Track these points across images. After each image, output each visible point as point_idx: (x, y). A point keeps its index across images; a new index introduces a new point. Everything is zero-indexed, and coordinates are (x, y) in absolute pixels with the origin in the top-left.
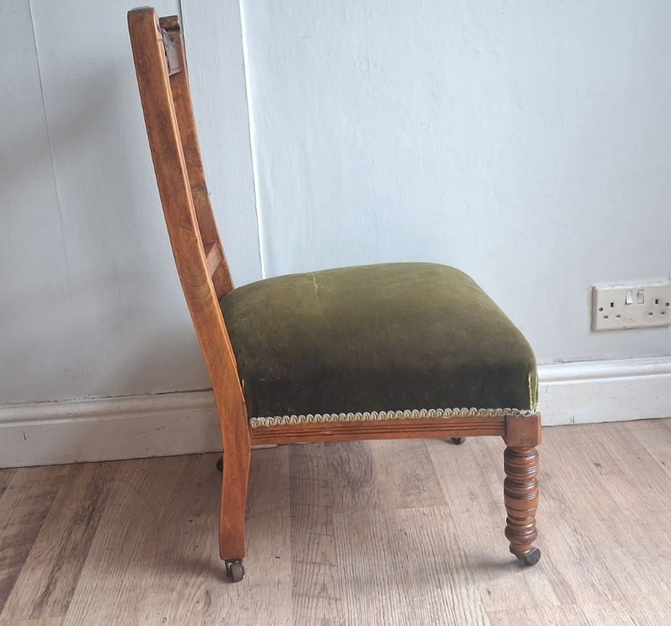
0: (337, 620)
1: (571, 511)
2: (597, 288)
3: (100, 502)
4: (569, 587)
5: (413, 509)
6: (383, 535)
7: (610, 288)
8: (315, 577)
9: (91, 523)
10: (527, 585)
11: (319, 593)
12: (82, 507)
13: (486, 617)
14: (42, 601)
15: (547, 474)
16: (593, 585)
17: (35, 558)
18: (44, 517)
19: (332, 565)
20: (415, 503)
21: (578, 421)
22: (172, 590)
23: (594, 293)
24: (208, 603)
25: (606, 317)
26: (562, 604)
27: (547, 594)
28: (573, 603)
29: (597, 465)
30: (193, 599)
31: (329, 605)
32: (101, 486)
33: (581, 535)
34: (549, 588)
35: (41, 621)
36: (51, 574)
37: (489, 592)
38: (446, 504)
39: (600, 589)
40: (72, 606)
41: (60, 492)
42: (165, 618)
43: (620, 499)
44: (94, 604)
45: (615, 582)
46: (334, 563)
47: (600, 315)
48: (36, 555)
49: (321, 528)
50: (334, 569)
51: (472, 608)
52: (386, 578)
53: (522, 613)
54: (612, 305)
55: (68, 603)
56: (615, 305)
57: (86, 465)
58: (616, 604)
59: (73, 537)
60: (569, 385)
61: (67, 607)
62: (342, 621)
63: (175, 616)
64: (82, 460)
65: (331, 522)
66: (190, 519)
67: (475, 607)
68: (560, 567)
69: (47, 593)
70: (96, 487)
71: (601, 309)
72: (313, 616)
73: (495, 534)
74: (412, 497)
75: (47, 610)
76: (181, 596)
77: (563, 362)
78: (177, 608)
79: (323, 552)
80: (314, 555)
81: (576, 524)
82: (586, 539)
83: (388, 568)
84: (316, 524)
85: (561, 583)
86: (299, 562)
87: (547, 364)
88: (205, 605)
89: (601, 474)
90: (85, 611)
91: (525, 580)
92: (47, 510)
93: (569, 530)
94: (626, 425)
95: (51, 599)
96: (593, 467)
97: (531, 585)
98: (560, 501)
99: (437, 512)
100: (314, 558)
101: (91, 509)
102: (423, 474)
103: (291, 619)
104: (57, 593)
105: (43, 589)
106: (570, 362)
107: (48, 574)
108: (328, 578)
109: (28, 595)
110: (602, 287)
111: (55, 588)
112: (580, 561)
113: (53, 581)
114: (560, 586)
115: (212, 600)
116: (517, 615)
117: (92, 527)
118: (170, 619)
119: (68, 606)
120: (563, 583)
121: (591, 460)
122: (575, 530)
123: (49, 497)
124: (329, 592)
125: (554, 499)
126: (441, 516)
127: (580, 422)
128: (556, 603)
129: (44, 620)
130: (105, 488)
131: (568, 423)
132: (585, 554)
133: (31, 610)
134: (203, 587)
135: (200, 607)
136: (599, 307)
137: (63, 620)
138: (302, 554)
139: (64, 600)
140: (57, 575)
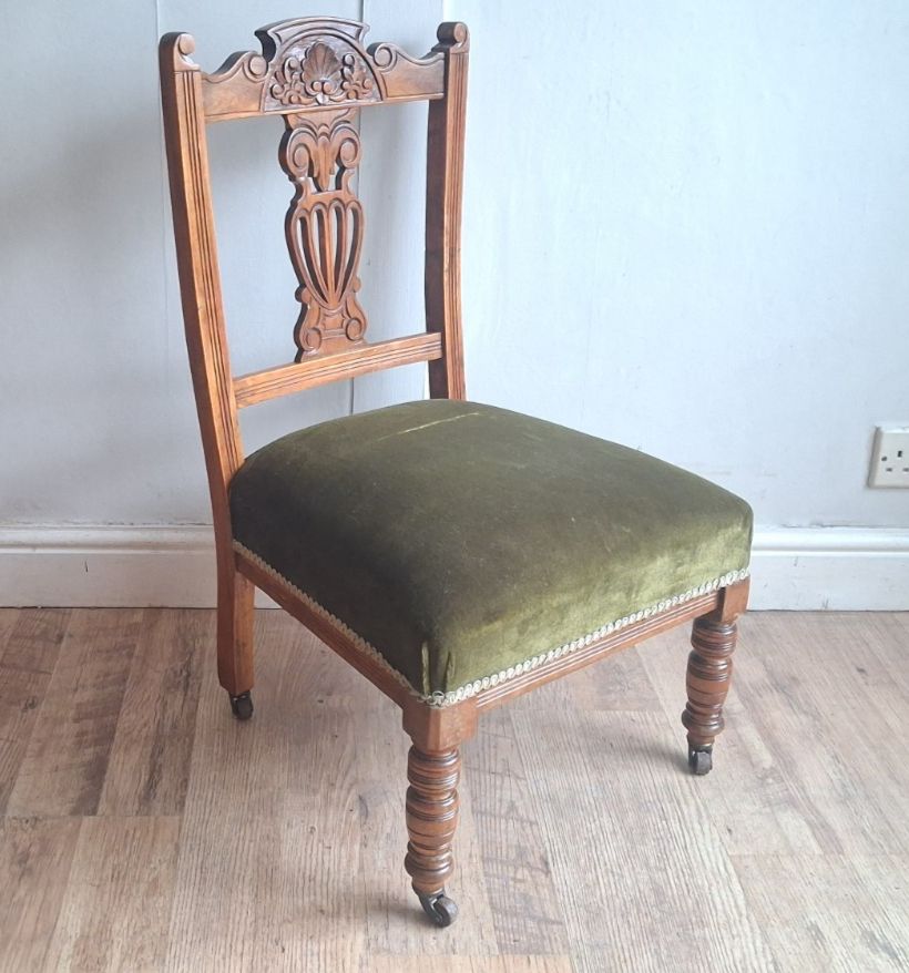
0: (536, 849)
1: (828, 731)
2: (883, 429)
3: (194, 663)
4: (834, 832)
5: (617, 712)
6: (581, 744)
7: (900, 431)
8: (498, 791)
9: (189, 693)
10: (778, 825)
11: (508, 813)
12: (172, 669)
13: (728, 862)
14: (148, 793)
15: (794, 679)
16: (864, 832)
17: (126, 735)
18: (125, 680)
19: (518, 777)
20: (618, 704)
21: (832, 607)
22: (315, 792)
23: (877, 436)
24: (365, 814)
25: (890, 470)
26: (825, 853)
27: (805, 838)
28: (839, 853)
29: (861, 671)
30: (344, 806)
31: (523, 829)
32: (191, 643)
33: (845, 765)
34: (807, 831)
35: (152, 818)
36: (152, 756)
37: (730, 831)
38: (661, 709)
39: (874, 837)
40: (188, 802)
41: (138, 647)
42: (313, 828)
43: (892, 721)
44: (216, 803)
45: (893, 831)
46: (521, 776)
47: (882, 465)
48: (126, 731)
49: (497, 727)
50: (520, 783)
51: (710, 849)
52: (592, 802)
53: (774, 860)
54: (900, 454)
55: (183, 798)
56: (903, 455)
57: (164, 612)
58: (894, 857)
59: (170, 712)
60: (827, 558)
61: (182, 803)
62: (542, 850)
63: (325, 827)
64: (159, 605)
65: (509, 719)
66: (319, 698)
67: (713, 848)
68: (820, 806)
69: (151, 785)
70: (185, 644)
71: (884, 459)
72: (504, 841)
73: (731, 755)
74: (613, 696)
75: (157, 805)
76: (327, 800)
77: (823, 526)
78: (326, 815)
79: (503, 760)
80: (493, 761)
81: (837, 750)
82: (851, 770)
83: (593, 788)
84: (489, 721)
85: (823, 827)
86: (475, 770)
87: (800, 527)
88: (361, 815)
89: (867, 684)
90: (208, 810)
91: (776, 820)
92: (126, 671)
93: (828, 758)
94: (897, 616)
95: (160, 791)
96: (855, 672)
97: (783, 825)
98: (815, 718)
99: (650, 719)
100: (493, 766)
101: (185, 674)
102: (623, 664)
103: (476, 841)
104: (165, 785)
105: (145, 778)
106: (832, 526)
107: (148, 759)
108: (516, 794)
109: (128, 785)
110: (891, 430)
111: (161, 778)
112: (845, 800)
113: (157, 768)
114: (822, 830)
115: (369, 809)
116: (769, 862)
117: (192, 698)
118: (319, 827)
119: (184, 803)
120: (825, 826)
121: (853, 663)
122: (836, 757)
123: (124, 652)
124: (520, 811)
125: (805, 713)
126: (656, 725)
127: (834, 608)
128: (818, 851)
129: (156, 819)
130: (197, 646)
131: (819, 608)
132: (851, 790)
133: (137, 804)
134: (353, 791)
135: (355, 816)
136: (882, 455)
137: (181, 821)
138: (476, 759)
139: (176, 793)
140: (160, 760)
